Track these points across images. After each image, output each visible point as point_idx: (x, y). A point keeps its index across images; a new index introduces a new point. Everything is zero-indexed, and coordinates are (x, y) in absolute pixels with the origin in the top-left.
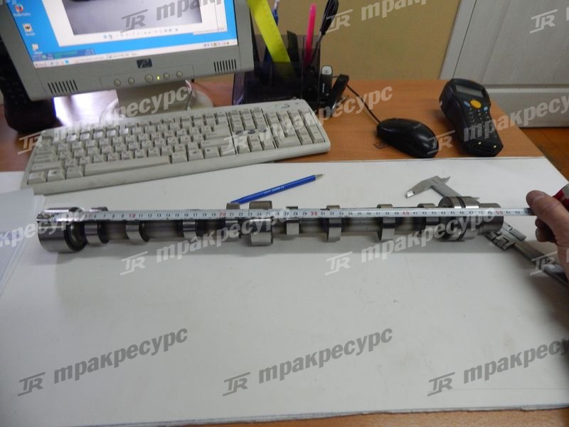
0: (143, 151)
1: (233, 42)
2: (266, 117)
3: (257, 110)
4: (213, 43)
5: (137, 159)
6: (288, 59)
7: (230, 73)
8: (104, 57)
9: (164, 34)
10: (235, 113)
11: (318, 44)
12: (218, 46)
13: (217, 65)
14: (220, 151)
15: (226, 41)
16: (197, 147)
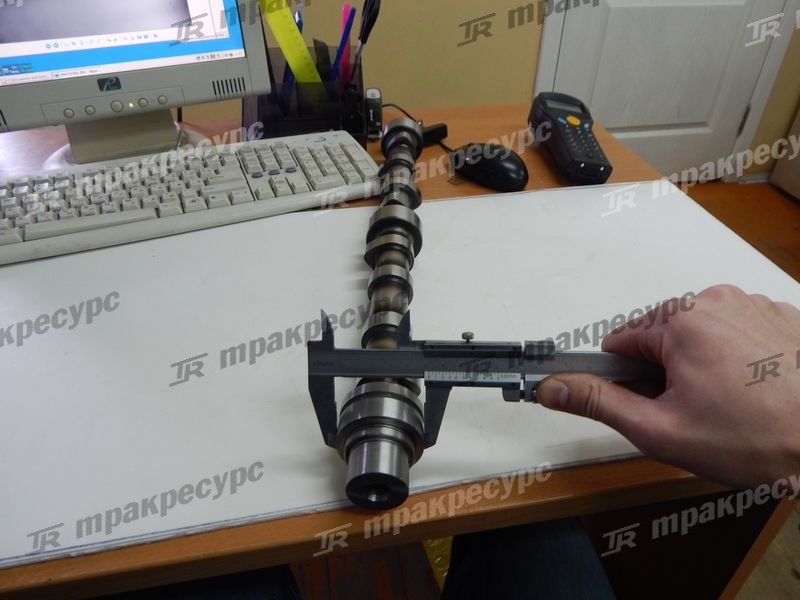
0: (115, 205)
1: (239, 53)
2: (294, 154)
3: (281, 146)
4: (209, 54)
5: (104, 215)
6: (318, 79)
7: (237, 97)
8: (47, 75)
9: (137, 41)
10: (248, 150)
11: (358, 57)
12: (217, 58)
13: (217, 86)
14: (230, 198)
15: (228, 52)
16: (196, 195)
